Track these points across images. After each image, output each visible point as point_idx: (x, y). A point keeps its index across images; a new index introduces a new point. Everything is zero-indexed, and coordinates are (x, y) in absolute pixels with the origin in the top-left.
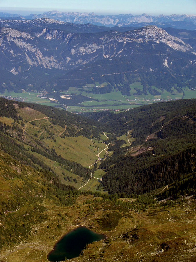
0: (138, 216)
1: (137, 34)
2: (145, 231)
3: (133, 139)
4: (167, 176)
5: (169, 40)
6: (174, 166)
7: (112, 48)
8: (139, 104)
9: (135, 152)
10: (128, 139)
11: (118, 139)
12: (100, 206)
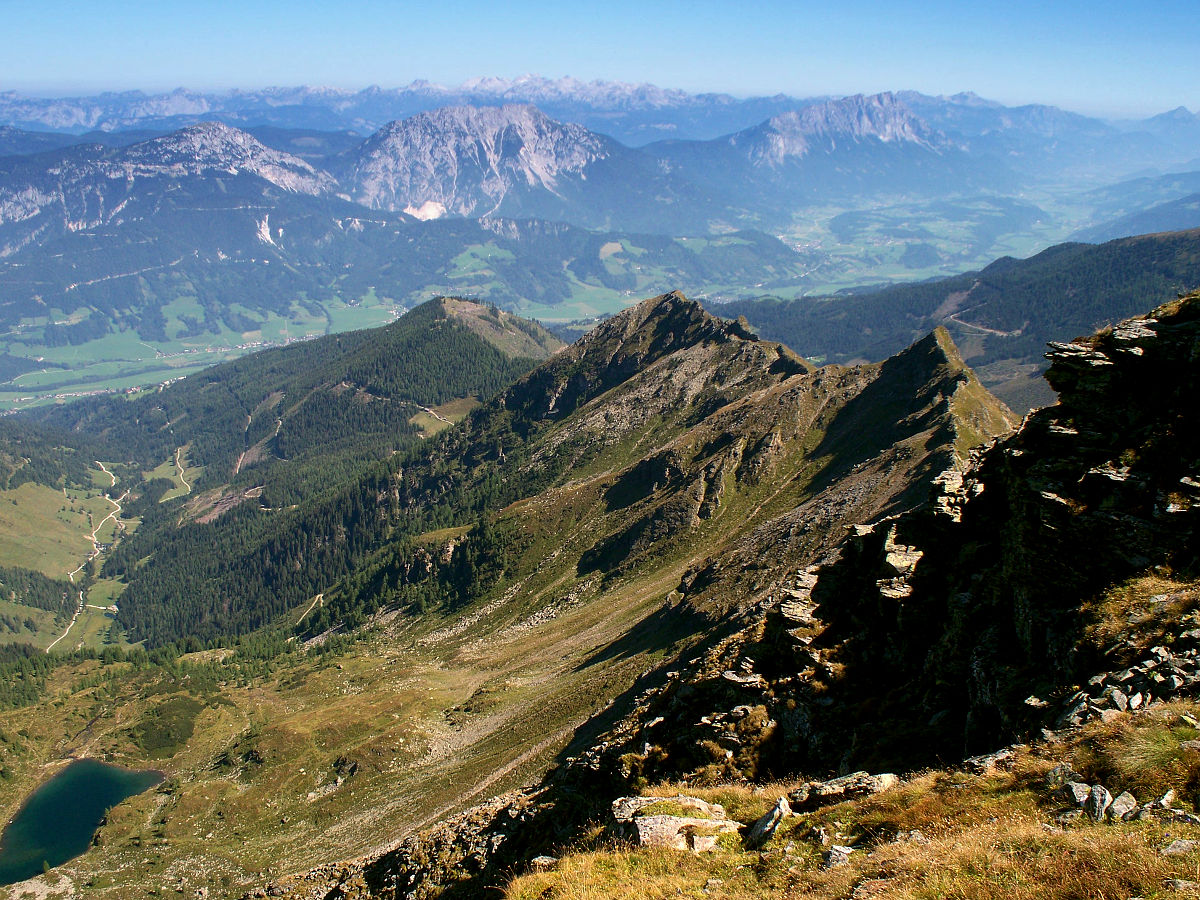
0: (251, 697)
1: (167, 152)
2: (280, 735)
3: (196, 472)
4: (316, 568)
5: (266, 163)
6: (332, 535)
7: (92, 198)
8: (198, 365)
9: (208, 508)
10: (179, 474)
11: (148, 477)
12: (128, 689)
